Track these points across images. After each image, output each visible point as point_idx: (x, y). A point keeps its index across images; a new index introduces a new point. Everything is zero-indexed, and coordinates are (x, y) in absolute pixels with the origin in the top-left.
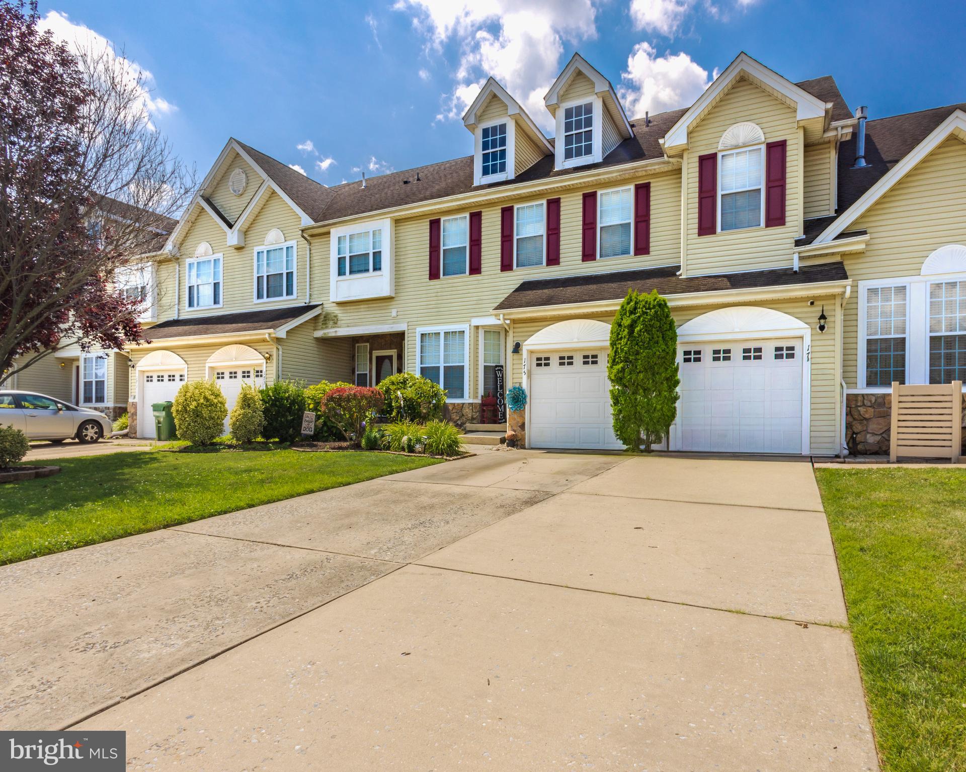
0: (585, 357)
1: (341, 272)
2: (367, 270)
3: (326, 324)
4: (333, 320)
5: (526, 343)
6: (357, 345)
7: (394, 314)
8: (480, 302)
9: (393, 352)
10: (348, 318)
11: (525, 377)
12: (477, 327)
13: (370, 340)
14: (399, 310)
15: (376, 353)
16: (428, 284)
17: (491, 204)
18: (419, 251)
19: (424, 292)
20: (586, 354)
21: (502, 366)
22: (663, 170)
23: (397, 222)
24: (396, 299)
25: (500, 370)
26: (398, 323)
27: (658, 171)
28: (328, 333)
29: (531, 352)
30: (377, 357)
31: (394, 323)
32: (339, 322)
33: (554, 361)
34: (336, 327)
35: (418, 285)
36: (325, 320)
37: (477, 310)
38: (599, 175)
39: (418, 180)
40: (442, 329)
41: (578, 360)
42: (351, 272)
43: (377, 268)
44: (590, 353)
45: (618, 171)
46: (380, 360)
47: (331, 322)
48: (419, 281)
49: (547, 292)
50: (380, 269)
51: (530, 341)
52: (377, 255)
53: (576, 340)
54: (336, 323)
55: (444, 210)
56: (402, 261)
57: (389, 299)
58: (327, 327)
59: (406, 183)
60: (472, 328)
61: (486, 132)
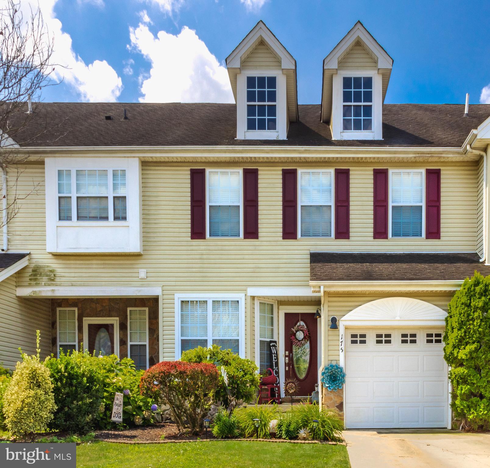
0: (404, 336)
1: (64, 215)
2: (106, 218)
3: (35, 279)
4: (47, 276)
5: (343, 318)
6: (58, 309)
7: (142, 274)
8: (258, 270)
9: (115, 321)
10: (73, 275)
11: (342, 355)
12: (253, 298)
13: (80, 305)
14: (150, 270)
15: (88, 321)
16: (189, 243)
17: (271, 163)
18: (176, 203)
19: (185, 252)
20: (405, 332)
21: (275, 342)
22: (454, 160)
23: (145, 164)
24: (143, 257)
25: (274, 346)
26: (148, 286)
27: (450, 160)
28: (40, 292)
29: (346, 328)
30: (90, 326)
31: (142, 286)
32: (57, 279)
33: (371, 339)
34: (53, 285)
35: (176, 243)
36: (35, 275)
37: (255, 279)
38: (395, 153)
39: (126, 118)
40: (210, 296)
41: (396, 339)
42: (79, 218)
43: (120, 216)
44: (409, 332)
45: (415, 153)
46: (94, 329)
47: (45, 279)
48: (177, 239)
49: (366, 266)
50: (124, 218)
51: (348, 316)
52: (120, 200)
53: (398, 318)
54: (53, 280)
55: (211, 160)
56: (152, 212)
57: (137, 256)
58: (37, 285)
59: (108, 118)
60: (249, 299)
61: (251, 81)
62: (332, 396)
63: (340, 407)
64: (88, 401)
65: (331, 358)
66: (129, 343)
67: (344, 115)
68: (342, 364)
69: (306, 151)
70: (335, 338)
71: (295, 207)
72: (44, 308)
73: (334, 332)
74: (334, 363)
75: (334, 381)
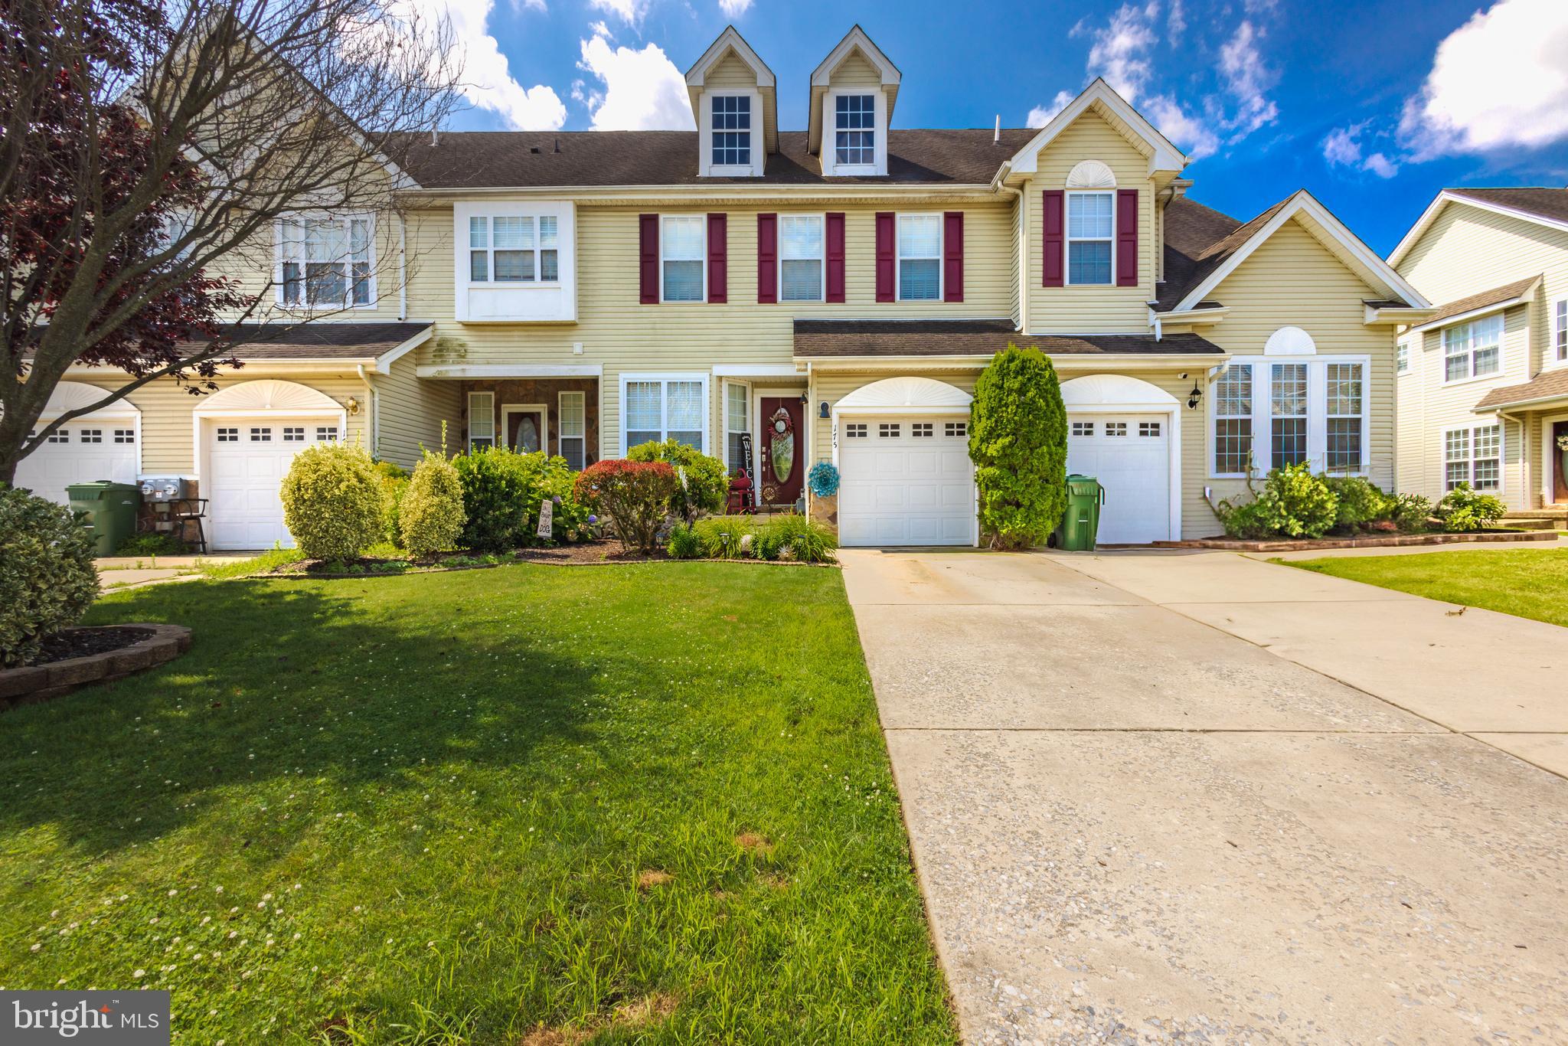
0: (916, 426)
1: (478, 274)
2: (531, 278)
3: (441, 356)
4: (456, 351)
5: (838, 404)
6: (470, 394)
7: (578, 348)
8: (726, 343)
9: (542, 408)
10: (489, 350)
11: (835, 451)
12: (720, 378)
13: (497, 389)
14: (586, 343)
15: (507, 409)
16: (638, 309)
17: (742, 206)
18: (622, 258)
19: (631, 321)
20: (917, 422)
21: (749, 435)
22: (981, 200)
23: (581, 209)
24: (579, 327)
25: (746, 440)
26: (585, 364)
27: (976, 200)
28: (447, 371)
29: (841, 417)
30: (511, 415)
31: (578, 364)
32: (469, 356)
33: (873, 431)
34: (463, 363)
35: (622, 309)
36: (441, 351)
37: (722, 354)
38: (904, 191)
39: (557, 151)
40: (664, 377)
41: (906, 430)
42: (497, 278)
43: (549, 275)
44: (922, 422)
45: (930, 191)
46: (516, 419)
47: (453, 355)
48: (622, 304)
49: (867, 337)
50: (555, 278)
51: (842, 402)
52: (550, 255)
53: (908, 404)
54: (463, 357)
55: (667, 203)
56: (590, 270)
57: (571, 325)
58: (443, 362)
59: (535, 151)
60: (715, 380)
61: (717, 103)
62: (822, 504)
63: (833, 518)
64: (508, 510)
65: (821, 455)
66: (560, 437)
67: (838, 144)
68: (835, 463)
69: (788, 191)
70: (826, 430)
71: (774, 262)
72: (453, 393)
73: (823, 422)
74: (825, 462)
75: (825, 485)
